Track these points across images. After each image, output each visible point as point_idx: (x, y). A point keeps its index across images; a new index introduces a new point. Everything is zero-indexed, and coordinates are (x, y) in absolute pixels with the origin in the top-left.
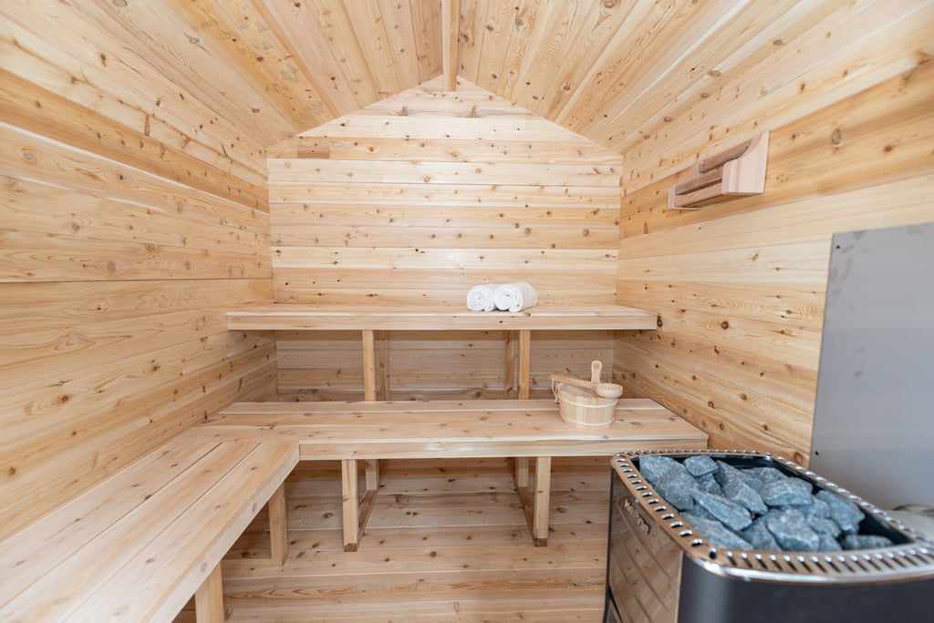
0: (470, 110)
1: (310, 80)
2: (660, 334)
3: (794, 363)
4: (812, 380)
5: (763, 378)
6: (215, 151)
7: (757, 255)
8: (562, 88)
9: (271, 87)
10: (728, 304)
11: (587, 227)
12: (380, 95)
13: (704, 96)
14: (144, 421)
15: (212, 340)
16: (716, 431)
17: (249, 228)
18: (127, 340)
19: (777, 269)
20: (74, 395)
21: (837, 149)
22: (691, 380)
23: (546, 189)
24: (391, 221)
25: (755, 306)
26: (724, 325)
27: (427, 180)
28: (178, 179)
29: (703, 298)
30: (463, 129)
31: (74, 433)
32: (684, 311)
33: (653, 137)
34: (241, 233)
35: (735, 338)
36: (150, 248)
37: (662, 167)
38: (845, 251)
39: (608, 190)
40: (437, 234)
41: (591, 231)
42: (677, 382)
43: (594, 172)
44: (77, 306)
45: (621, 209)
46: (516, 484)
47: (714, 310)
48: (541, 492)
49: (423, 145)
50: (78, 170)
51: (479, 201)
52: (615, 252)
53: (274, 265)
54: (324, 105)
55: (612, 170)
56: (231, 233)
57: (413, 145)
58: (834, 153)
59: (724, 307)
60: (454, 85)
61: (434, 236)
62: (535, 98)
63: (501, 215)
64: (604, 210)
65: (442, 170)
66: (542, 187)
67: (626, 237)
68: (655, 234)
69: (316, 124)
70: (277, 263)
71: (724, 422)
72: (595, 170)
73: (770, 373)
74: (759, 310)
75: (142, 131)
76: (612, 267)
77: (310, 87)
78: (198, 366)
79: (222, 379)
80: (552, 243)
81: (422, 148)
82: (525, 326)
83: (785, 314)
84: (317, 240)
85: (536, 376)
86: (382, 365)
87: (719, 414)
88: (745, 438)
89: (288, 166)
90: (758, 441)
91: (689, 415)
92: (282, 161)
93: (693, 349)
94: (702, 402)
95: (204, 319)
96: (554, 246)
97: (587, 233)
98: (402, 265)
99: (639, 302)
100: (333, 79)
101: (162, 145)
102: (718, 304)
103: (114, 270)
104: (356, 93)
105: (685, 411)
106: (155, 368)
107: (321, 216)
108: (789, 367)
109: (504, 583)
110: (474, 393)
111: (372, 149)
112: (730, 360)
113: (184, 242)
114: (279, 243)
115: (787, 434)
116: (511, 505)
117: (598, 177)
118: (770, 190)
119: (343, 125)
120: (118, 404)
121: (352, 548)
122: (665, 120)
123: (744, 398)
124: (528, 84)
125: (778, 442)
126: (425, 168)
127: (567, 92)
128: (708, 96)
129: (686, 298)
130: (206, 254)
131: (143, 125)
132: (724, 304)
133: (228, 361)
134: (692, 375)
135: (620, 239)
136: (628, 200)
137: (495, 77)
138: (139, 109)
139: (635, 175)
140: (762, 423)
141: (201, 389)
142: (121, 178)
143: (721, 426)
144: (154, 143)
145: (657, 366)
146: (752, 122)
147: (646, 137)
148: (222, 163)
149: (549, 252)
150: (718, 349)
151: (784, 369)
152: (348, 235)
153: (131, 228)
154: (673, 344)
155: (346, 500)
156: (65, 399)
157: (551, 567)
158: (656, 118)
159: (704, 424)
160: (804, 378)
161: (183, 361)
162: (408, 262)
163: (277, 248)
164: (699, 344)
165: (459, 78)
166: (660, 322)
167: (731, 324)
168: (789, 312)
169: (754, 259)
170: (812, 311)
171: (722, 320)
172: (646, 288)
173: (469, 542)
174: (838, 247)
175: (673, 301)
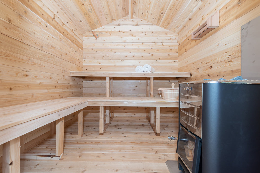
0: (136, 24)
1: (95, 13)
2: (191, 78)
4: (239, 72)
6: (70, 30)
7: (219, 44)
8: (161, 14)
9: (85, 14)
10: (211, 61)
11: (169, 54)
12: (113, 20)
13: (200, 9)
14: (46, 91)
15: (66, 77)
17: (77, 52)
18: (44, 67)
19: (225, 45)
20: (29, 76)
21: (240, 5)
23: (157, 44)
24: (115, 52)
25: (219, 58)
26: (211, 67)
27: (125, 42)
28: (61, 32)
29: (203, 63)
30: (135, 29)
31: (28, 86)
32: (198, 69)
33: (186, 26)
34: (75, 52)
35: (214, 70)
36: (52, 46)
37: (189, 33)
38: (245, 29)
39: (174, 44)
40: (127, 56)
41: (170, 55)
43: (170, 39)
44: (33, 53)
45: (178, 49)
46: (150, 123)
47: (207, 64)
48: (157, 118)
49: (124, 33)
50: (36, 20)
51: (139, 47)
52: (177, 61)
53: (84, 65)
54: (98, 21)
55: (175, 38)
56: (73, 52)
57: (121, 33)
58: (239, 7)
59: (210, 62)
60: (132, 18)
61: (126, 56)
62: (154, 19)
63: (145, 51)
64: (173, 49)
65: (129, 39)
66: (156, 43)
67: (180, 55)
68: (188, 51)
69: (96, 28)
70: (84, 64)
72: (171, 38)
73: (226, 75)
74: (221, 58)
75: (53, 17)
76: (176, 65)
77: (95, 15)
78: (62, 83)
79: (68, 89)
80: (159, 58)
81: (123, 34)
82: (152, 76)
83: (229, 56)
84: (95, 58)
85: (155, 96)
86: (111, 92)
89: (88, 39)
92: (87, 38)
93: (201, 78)
95: (64, 71)
96: (160, 59)
97: (169, 55)
98: (117, 64)
100: (101, 13)
101: (57, 23)
102: (208, 62)
103: (43, 48)
104: (107, 19)
106: (51, 78)
107: (96, 51)
108: (232, 71)
109: (147, 143)
111: (110, 34)
112: (213, 77)
113: (61, 49)
114: (85, 58)
116: (149, 128)
117: (172, 40)
118: (221, 25)
119: (103, 28)
120: (40, 83)
121: (101, 134)
122: (189, 20)
124: (152, 14)
126: (124, 39)
127: (162, 15)
128: (201, 9)
129: (199, 65)
130: (66, 54)
131: (53, 16)
132: (210, 61)
133: (70, 85)
136: (180, 45)
137: (143, 14)
138: (53, 12)
139: (182, 38)
141: (62, 89)
142: (47, 26)
144: (55, 21)
146: (214, 9)
147: (184, 27)
148: (72, 33)
149: (158, 60)
150: (209, 75)
151: (230, 72)
152: (103, 56)
153: (48, 39)
154: (196, 79)
155: (100, 119)
156: (27, 76)
157: (161, 140)
158: (187, 19)
160: (237, 72)
161: (58, 79)
162: (119, 63)
163: (85, 60)
164: (203, 76)
165: (133, 16)
166: (191, 75)
167: (213, 66)
168: (230, 55)
169: (218, 45)
170: (237, 52)
171: (210, 66)
172: (187, 67)
173: (136, 134)
174: (243, 29)
175: (195, 67)
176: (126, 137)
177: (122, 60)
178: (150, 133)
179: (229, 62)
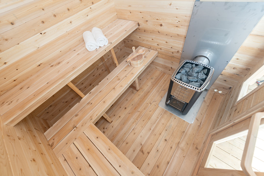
2: (140, 28)
3: (179, 33)
5: (171, 38)
10: (162, 19)
16: (159, 50)
19: (177, 9)
25: (170, 20)
26: (161, 25)
29: (153, 17)
32: (147, 21)
35: (164, 29)
40: (44, 20)
42: (147, 41)
47: (158, 21)
61: (43, 22)
71: (162, 48)
73: (173, 36)
74: (171, 21)
80: (91, 1)
82: (111, 47)
83: (178, 22)
87: (160, 46)
91: (152, 48)
93: (151, 32)
94: (156, 45)
96: (93, 3)
99: (129, 18)
102: (159, 19)
105: (151, 47)
106: (34, 160)
108: (178, 35)
109: (140, 101)
110: (96, 69)
112: (163, 34)
115: (176, 48)
120: (48, 174)
123: (167, 42)
125: (174, 50)
129: (147, 17)
132: (161, 19)
133: (28, 131)
134: (152, 39)
140: (171, 47)
141: (40, 144)
143: (161, 49)
145: (140, 37)
150: (159, 32)
151: (176, 35)
154: (145, 31)
157: (143, 93)
159: (156, 49)
160: (181, 37)
162: (42, 41)
164: (153, 31)
166: (139, 25)
167: (163, 25)
169: (170, 5)
170: (185, 21)
172: (131, 13)
173: (128, 101)
174: (196, 6)
175: (143, 18)
176: (127, 108)
177: (41, 34)
178: (133, 93)
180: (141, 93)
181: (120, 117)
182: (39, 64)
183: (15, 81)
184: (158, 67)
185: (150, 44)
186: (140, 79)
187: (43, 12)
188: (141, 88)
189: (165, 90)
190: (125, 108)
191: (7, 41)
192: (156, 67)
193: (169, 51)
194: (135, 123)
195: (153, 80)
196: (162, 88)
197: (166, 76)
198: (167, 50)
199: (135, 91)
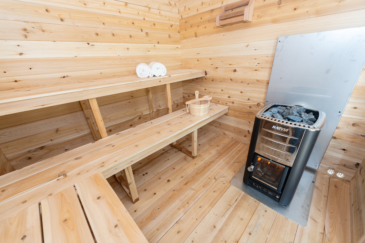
2: (206, 77)
3: (259, 79)
4: (265, 83)
5: (248, 85)
10: (236, 63)
11: (169, 33)
16: (231, 104)
19: (255, 50)
21: (280, 7)
22: (221, 91)
23: (151, 10)
24: (62, 20)
25: (246, 63)
26: (235, 71)
29: (225, 62)
32: (217, 68)
35: (239, 75)
37: (203, 6)
38: (281, 43)
39: (175, 15)
40: (99, 33)
41: (171, 35)
42: (215, 93)
43: (169, 4)
45: (180, 26)
47: (231, 66)
51: (120, 12)
52: (179, 46)
55: (175, 4)
58: (278, 9)
59: (235, 64)
61: (97, 34)
63: (133, 23)
64: (174, 25)
66: (150, 8)
67: (184, 39)
68: (201, 37)
71: (234, 101)
73: (251, 83)
74: (248, 64)
76: (179, 53)
80: (157, 41)
83: (257, 64)
87: (231, 99)
88: (241, 104)
90: (246, 103)
91: (220, 102)
93: (221, 81)
94: (226, 97)
96: (158, 43)
98: (80, 55)
99: (194, 67)
102: (232, 63)
105: (218, 101)
108: (258, 81)
109: (197, 174)
110: (138, 118)
112: (236, 82)
115: (255, 99)
116: (176, 152)
117: (171, 7)
118: (254, 21)
121: (137, 200)
123: (242, 92)
125: (253, 102)
129: (218, 63)
132: (235, 63)
134: (221, 89)
135: (181, 39)
136: (184, 21)
139: (187, 9)
140: (247, 98)
143: (233, 103)
145: (205, 89)
150: (232, 79)
151: (256, 81)
154: (213, 80)
155: (130, 184)
157: (203, 162)
159: (226, 104)
160: (262, 83)
162: (85, 52)
164: (224, 79)
166: (206, 74)
167: (237, 70)
168: (259, 64)
169: (247, 46)
170: (266, 63)
171: (234, 69)
172: (198, 61)
173: (175, 170)
174: (280, 41)
175: (212, 65)
176: (171, 181)
177: (88, 44)
178: (186, 160)
179: (256, 70)
180: (199, 163)
181: (155, 194)
182: (65, 75)
183: (16, 81)
184: (227, 132)
185: (219, 97)
186: (199, 145)
187: (103, 26)
188: (200, 156)
189: (240, 162)
190: (169, 181)
191: (43, 33)
192: (224, 133)
193: (245, 104)
194: (183, 210)
195: (219, 148)
196: (235, 159)
197: (240, 146)
198: (242, 103)
199: (189, 158)
